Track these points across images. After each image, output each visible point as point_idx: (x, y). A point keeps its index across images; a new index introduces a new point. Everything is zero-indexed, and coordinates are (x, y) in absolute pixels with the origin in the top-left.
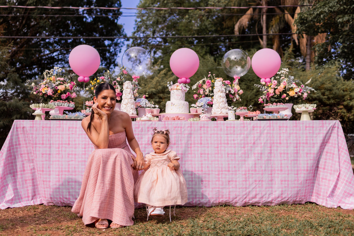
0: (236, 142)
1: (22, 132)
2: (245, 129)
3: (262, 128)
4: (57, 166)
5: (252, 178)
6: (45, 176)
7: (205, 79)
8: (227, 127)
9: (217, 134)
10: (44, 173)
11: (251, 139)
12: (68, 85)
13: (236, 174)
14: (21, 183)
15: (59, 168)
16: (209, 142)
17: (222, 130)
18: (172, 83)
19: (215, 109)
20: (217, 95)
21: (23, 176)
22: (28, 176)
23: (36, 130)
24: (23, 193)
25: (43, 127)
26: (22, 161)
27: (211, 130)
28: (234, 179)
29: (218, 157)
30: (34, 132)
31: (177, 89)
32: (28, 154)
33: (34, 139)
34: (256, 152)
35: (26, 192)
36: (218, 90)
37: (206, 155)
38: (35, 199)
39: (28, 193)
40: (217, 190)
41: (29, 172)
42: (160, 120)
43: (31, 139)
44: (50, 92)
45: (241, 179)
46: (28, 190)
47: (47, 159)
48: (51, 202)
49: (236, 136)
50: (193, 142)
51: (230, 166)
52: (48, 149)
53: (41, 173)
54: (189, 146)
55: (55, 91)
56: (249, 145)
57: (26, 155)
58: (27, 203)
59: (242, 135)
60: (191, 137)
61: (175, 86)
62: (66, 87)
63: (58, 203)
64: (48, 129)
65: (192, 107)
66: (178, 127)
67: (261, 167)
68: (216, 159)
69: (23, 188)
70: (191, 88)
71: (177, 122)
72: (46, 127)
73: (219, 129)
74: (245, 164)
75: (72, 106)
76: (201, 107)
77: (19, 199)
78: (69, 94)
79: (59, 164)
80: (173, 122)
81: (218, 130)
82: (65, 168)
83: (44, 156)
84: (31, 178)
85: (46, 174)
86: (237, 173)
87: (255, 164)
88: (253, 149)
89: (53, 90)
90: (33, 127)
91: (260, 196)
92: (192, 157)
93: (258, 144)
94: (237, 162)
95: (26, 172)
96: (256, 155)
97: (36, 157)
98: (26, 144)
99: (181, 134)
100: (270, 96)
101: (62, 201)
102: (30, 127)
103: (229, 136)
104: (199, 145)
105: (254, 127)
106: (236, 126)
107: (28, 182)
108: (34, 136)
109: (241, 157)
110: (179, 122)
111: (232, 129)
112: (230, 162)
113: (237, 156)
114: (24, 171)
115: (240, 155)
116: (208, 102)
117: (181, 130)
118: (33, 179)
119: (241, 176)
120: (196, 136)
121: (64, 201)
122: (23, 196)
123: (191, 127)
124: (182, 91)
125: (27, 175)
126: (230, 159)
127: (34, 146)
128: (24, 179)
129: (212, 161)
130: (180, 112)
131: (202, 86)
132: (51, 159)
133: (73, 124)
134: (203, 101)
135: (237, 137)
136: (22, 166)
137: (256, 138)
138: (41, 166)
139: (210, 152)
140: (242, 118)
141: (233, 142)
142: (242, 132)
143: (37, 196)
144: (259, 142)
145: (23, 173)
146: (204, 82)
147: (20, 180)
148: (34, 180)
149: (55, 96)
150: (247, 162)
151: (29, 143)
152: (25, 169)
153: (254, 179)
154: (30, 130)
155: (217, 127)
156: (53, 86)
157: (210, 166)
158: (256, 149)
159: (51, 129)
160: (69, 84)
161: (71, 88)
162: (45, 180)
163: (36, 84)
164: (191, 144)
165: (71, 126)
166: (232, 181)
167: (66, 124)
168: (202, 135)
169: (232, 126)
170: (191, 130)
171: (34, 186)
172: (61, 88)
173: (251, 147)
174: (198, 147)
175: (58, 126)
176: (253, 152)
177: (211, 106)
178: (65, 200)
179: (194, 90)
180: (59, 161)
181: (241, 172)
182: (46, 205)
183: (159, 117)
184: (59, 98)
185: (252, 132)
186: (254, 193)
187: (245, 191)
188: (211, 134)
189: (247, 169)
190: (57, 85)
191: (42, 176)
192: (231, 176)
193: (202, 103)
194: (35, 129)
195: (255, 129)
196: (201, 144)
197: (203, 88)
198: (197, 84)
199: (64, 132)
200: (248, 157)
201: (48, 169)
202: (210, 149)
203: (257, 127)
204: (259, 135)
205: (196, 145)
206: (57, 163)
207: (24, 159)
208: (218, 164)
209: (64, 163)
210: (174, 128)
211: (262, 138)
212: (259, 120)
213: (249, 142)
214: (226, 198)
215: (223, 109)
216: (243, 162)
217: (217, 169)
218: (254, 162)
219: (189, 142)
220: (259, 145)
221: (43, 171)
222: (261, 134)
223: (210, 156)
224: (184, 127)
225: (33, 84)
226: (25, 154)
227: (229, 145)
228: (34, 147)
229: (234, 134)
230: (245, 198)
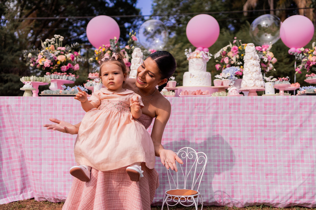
0: (276, 124)
1: (6, 112)
2: (290, 106)
3: (312, 106)
4: (51, 153)
5: (299, 170)
6: (34, 166)
7: (230, 45)
8: (266, 104)
9: (252, 113)
10: (34, 162)
11: (297, 120)
12: (69, 56)
13: (276, 166)
14: (7, 174)
15: (53, 155)
16: (241, 124)
17: (259, 108)
18: (190, 50)
19: (247, 81)
20: (249, 63)
21: (10, 164)
22: (16, 165)
23: (24, 109)
24: (9, 186)
25: (32, 106)
26: (8, 147)
27: (244, 108)
28: (274, 172)
29: (253, 143)
30: (21, 112)
31: (196, 58)
32: (15, 138)
33: (21, 120)
34: (304, 137)
35: (14, 184)
36: (251, 57)
37: (237, 141)
38: (25, 192)
39: (16, 186)
40: (252, 185)
41: (17, 159)
42: (177, 95)
43: (17, 120)
44: (47, 63)
45: (283, 172)
46: (16, 182)
47: (38, 145)
48: (42, 198)
49: (276, 115)
50: (220, 124)
51: (268, 154)
52: (38, 132)
53: (30, 161)
54: (215, 128)
55: (54, 62)
56: (294, 128)
57: (13, 139)
58: (15, 198)
59: (285, 115)
60: (217, 117)
61: (194, 54)
62: (66, 57)
63: (51, 199)
64: (37, 107)
65: (216, 78)
66: (201, 104)
67: (311, 157)
68: (250, 145)
69: (10, 179)
70: (213, 57)
71: (198, 97)
72: (36, 105)
73: (254, 106)
74: (288, 152)
75: (72, 79)
76: (227, 78)
77: (4, 193)
78: (70, 65)
79: (52, 151)
80: (194, 98)
81: (252, 109)
82: (61, 156)
83: (34, 140)
84: (19, 167)
85: (36, 163)
86: (278, 163)
87: (302, 152)
88: (299, 132)
89: (52, 62)
90: (19, 105)
91: (311, 195)
92: (218, 143)
93: (306, 126)
94: (277, 150)
95: (13, 160)
96: (304, 141)
97: (24, 142)
98: (12, 126)
99: (204, 113)
100: (311, 65)
101: (56, 197)
102: (16, 105)
103: (267, 115)
104: (228, 128)
105: (301, 104)
106: (277, 102)
107: (15, 172)
108: (21, 116)
109: (283, 143)
110: (202, 97)
111: (272, 106)
112: (268, 150)
113: (277, 141)
114: (11, 158)
115: (281, 141)
116: (236, 72)
117: (204, 108)
118: (21, 169)
119: (282, 168)
120: (224, 115)
121: (57, 196)
122: (10, 189)
123: (217, 104)
124: (203, 60)
125: (14, 164)
126: (268, 145)
127: (21, 128)
128: (11, 168)
129: (244, 148)
130: (201, 85)
131: (227, 54)
132: (42, 145)
133: (68, 101)
134: (229, 72)
135: (278, 117)
136: (7, 153)
137: (303, 119)
138: (30, 153)
139: (242, 137)
140: (281, 92)
141: (272, 124)
142: (285, 111)
143: (27, 189)
144: (308, 123)
145: (9, 161)
146: (229, 49)
147: (6, 170)
148: (24, 170)
149: (54, 68)
150: (290, 150)
151: (16, 125)
152: (12, 156)
153: (301, 172)
154: (16, 109)
155: (252, 104)
156: (52, 56)
157: (242, 154)
158: (304, 132)
159: (42, 107)
160: (70, 54)
161: (73, 58)
162: (34, 170)
163: (34, 54)
164: (217, 126)
165: (66, 103)
166: (271, 174)
167: (60, 101)
168: (232, 115)
169: (272, 102)
170: (218, 109)
171: (23, 176)
172: (61, 58)
173: (297, 130)
174: (227, 130)
175: (50, 103)
176: (299, 137)
177: (241, 77)
178: (59, 195)
179: (217, 59)
180: (52, 147)
181: (282, 163)
182: (37, 200)
183: (176, 91)
184: (59, 70)
185: (299, 110)
186: (302, 191)
187: (290, 187)
188: (243, 114)
189: (291, 159)
190: (57, 56)
191: (31, 166)
192: (269, 168)
193: (228, 74)
194: (21, 107)
195: (303, 106)
196: (231, 126)
197: (227, 56)
198: (220, 51)
199: (57, 111)
200: (293, 143)
201: (38, 157)
202: (242, 132)
203: (306, 104)
204: (308, 115)
205: (224, 128)
206: (50, 149)
207: (10, 144)
208: (253, 152)
209: (59, 149)
210: (196, 105)
211: (312, 119)
212: (308, 94)
213: (294, 124)
214: (264, 197)
215: (256, 81)
216: (286, 150)
217: (251, 158)
218: (300, 150)
219: (215, 123)
220: (308, 128)
221: (32, 159)
222: (311, 113)
223: (242, 141)
224: (208, 104)
225: (30, 55)
226: (11, 138)
227: (268, 128)
228: (21, 130)
229: (275, 114)
230: (291, 197)
